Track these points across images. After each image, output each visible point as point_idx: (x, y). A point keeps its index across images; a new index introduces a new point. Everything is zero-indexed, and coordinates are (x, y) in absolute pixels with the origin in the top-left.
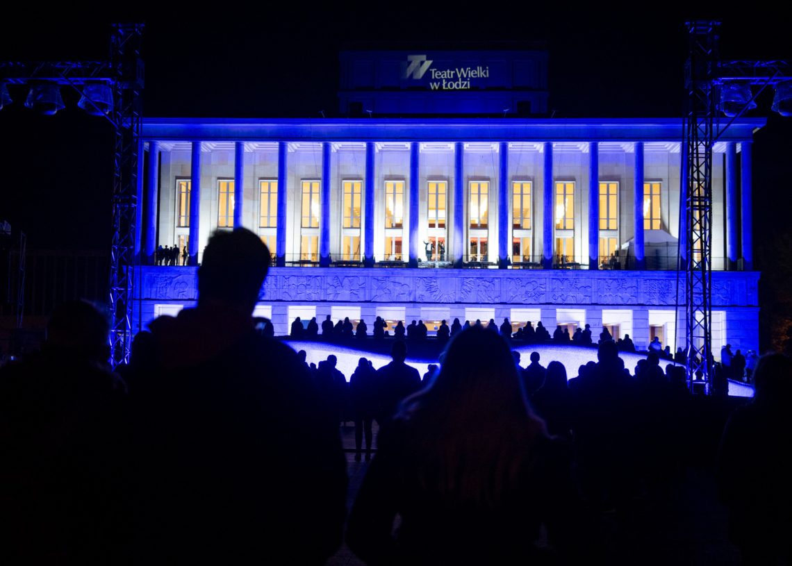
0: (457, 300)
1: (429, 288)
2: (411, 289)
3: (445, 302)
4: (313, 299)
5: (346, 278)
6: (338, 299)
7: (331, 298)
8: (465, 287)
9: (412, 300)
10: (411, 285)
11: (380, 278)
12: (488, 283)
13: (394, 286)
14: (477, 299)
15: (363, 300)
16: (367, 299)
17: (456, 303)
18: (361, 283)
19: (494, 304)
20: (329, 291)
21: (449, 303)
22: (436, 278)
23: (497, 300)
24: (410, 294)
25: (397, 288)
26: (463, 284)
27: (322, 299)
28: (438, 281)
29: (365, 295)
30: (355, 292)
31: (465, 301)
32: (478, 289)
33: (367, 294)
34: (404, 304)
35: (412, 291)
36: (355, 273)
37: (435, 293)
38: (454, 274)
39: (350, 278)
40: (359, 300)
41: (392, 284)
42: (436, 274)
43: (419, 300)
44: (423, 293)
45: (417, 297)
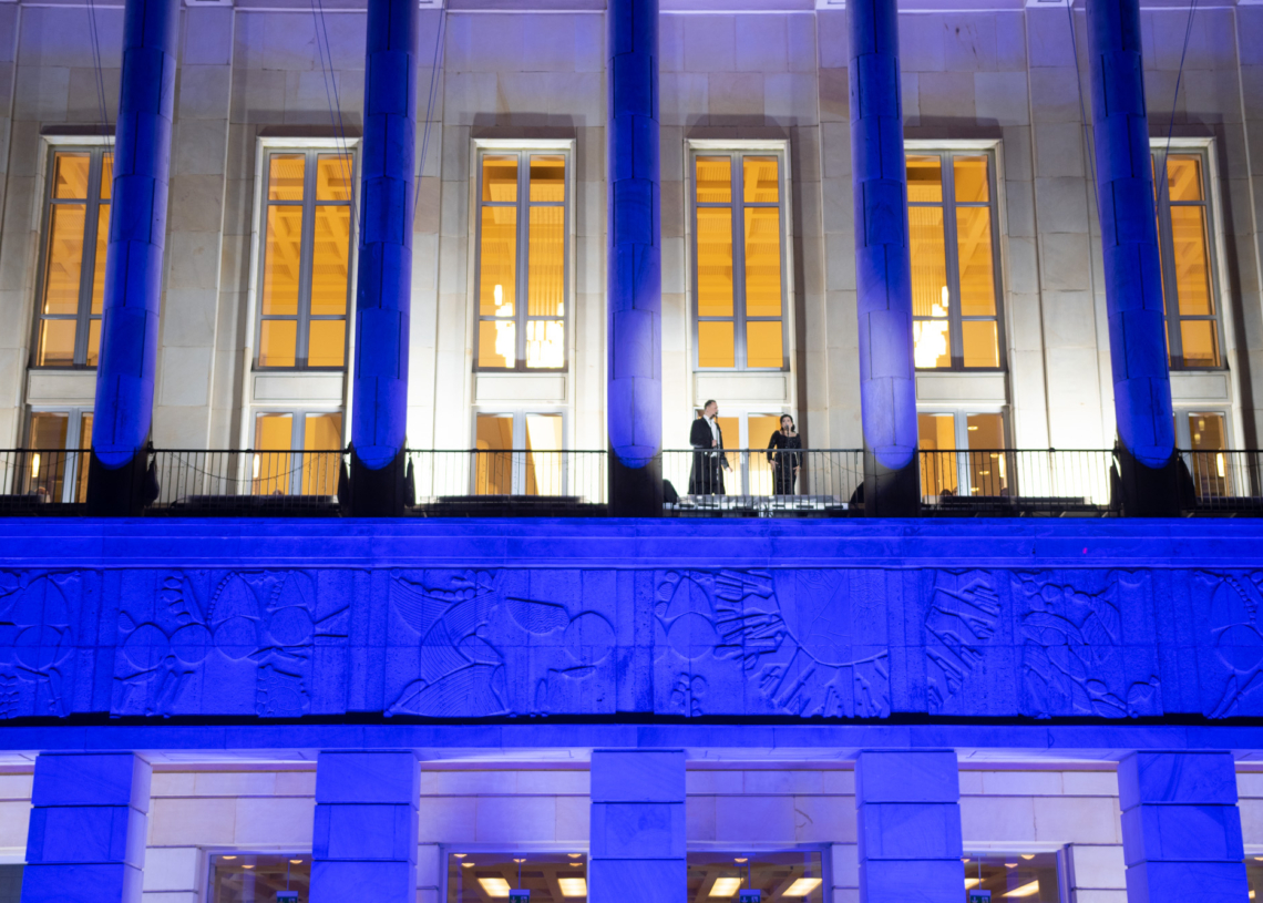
0: (903, 704)
1: (732, 636)
2: (626, 639)
3: (834, 712)
4: (25, 710)
5: (237, 582)
6: (181, 707)
7: (136, 699)
8: (945, 628)
9: (629, 705)
10: (626, 619)
11: (436, 578)
12: (1078, 601)
13: (525, 619)
14: (1023, 694)
15: (336, 709)
16: (359, 704)
17: (898, 718)
18: (324, 606)
19: (1128, 721)
20: (127, 661)
21: (857, 720)
22: (773, 575)
23: (1142, 702)
24: (619, 669)
25: (540, 636)
26: (931, 609)
27: (82, 707)
28: (786, 591)
29: (346, 678)
30: (285, 661)
31: (949, 709)
32: (1022, 633)
33: (360, 676)
34: (583, 728)
35: (631, 650)
36: (288, 548)
37: (767, 663)
38: (880, 549)
39: (257, 582)
40: (307, 708)
41: (510, 613)
42: (775, 550)
43: (673, 707)
44: (697, 661)
45: (661, 687)
